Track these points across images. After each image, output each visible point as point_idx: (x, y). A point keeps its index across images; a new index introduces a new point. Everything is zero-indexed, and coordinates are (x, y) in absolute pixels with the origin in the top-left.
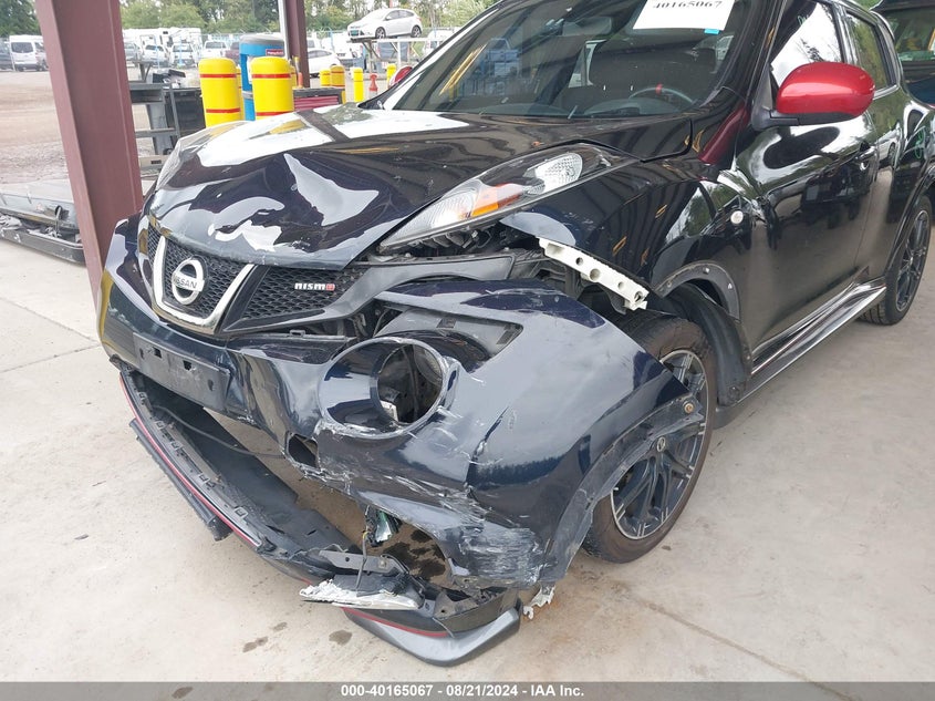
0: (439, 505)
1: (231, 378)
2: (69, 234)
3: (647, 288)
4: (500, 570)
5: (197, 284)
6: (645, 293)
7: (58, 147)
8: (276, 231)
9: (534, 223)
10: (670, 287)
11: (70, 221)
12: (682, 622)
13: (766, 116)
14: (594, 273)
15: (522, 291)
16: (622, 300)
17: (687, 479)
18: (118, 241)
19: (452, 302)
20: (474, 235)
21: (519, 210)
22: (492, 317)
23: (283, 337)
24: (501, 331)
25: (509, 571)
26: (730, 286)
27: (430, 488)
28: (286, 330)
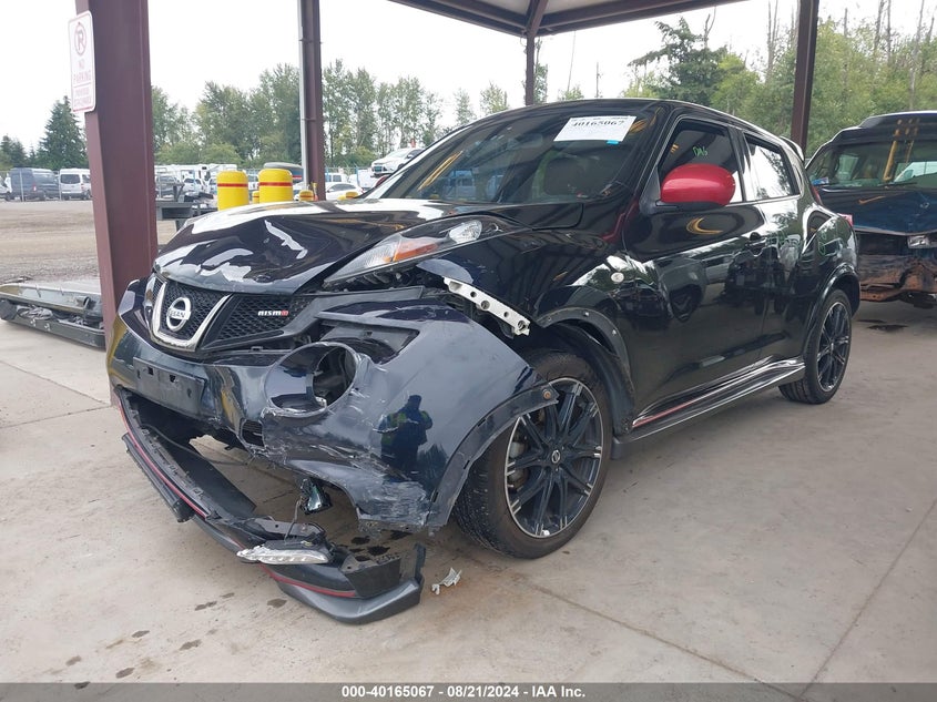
0: (349, 465)
1: (205, 387)
2: (94, 321)
3: (528, 319)
4: (395, 514)
5: (185, 315)
6: (527, 322)
7: (94, 261)
8: (248, 269)
9: (440, 266)
10: (550, 322)
11: (96, 310)
12: (564, 600)
13: (653, 205)
14: (485, 304)
15: (422, 307)
16: (510, 327)
17: (586, 495)
18: (129, 296)
19: (370, 317)
20: (398, 276)
21: (431, 257)
22: (398, 326)
23: (246, 352)
24: (406, 336)
25: (401, 516)
26: (614, 332)
27: (344, 451)
28: (248, 347)
